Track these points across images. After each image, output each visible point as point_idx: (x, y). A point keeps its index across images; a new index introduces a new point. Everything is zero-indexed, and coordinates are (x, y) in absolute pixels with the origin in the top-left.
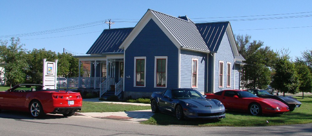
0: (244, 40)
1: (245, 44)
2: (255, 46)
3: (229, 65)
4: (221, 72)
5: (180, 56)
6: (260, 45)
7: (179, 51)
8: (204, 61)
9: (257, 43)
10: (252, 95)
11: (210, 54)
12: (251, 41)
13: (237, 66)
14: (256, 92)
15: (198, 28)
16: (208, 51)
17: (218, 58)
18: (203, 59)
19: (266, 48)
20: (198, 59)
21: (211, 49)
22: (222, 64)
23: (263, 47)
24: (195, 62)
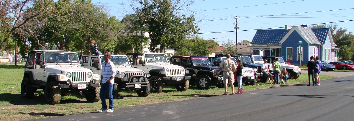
0: (333, 28)
1: (334, 31)
2: (341, 32)
3: (329, 50)
4: (326, 54)
5: (309, 47)
6: (345, 31)
7: (309, 45)
8: (318, 49)
9: (342, 30)
10: (343, 63)
11: (320, 45)
12: (338, 28)
13: (333, 50)
14: (344, 62)
15: (313, 31)
16: (320, 44)
17: (324, 47)
18: (318, 47)
19: (350, 33)
20: (316, 48)
21: (321, 43)
22: (326, 50)
23: (347, 33)
24: (315, 49)
